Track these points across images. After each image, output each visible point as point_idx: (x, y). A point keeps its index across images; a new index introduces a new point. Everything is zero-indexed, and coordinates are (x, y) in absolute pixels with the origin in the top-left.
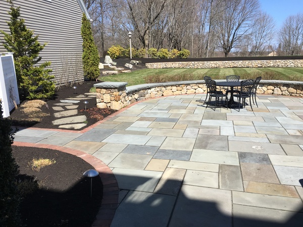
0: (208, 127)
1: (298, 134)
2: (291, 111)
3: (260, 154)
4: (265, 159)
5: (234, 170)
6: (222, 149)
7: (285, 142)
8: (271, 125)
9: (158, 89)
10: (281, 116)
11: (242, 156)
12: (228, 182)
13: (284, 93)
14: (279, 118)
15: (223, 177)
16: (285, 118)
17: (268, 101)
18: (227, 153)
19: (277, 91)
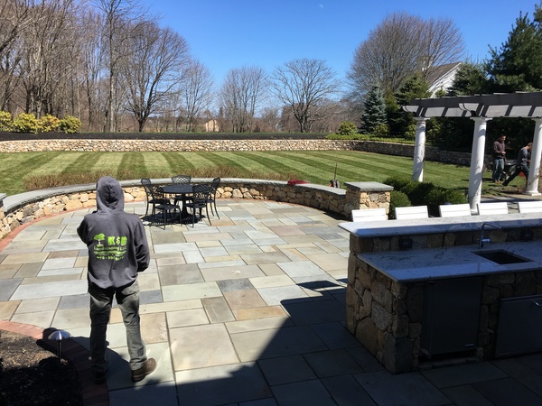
0: (166, 255)
1: (273, 250)
2: (259, 221)
3: (240, 280)
4: (246, 284)
5: (219, 301)
6: (196, 281)
7: (262, 262)
8: (242, 243)
9: (55, 200)
10: (250, 229)
11: (222, 285)
12: (217, 315)
13: (245, 195)
14: (248, 233)
15: (211, 312)
16: (255, 231)
17: (229, 209)
18: (204, 285)
19: (237, 193)
